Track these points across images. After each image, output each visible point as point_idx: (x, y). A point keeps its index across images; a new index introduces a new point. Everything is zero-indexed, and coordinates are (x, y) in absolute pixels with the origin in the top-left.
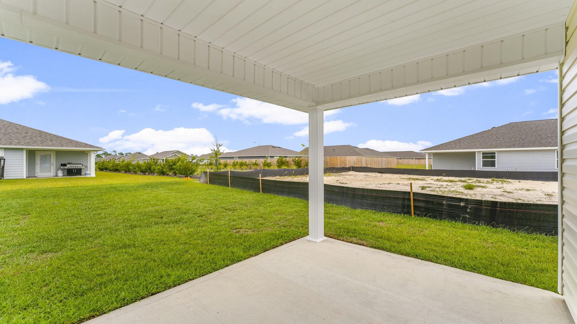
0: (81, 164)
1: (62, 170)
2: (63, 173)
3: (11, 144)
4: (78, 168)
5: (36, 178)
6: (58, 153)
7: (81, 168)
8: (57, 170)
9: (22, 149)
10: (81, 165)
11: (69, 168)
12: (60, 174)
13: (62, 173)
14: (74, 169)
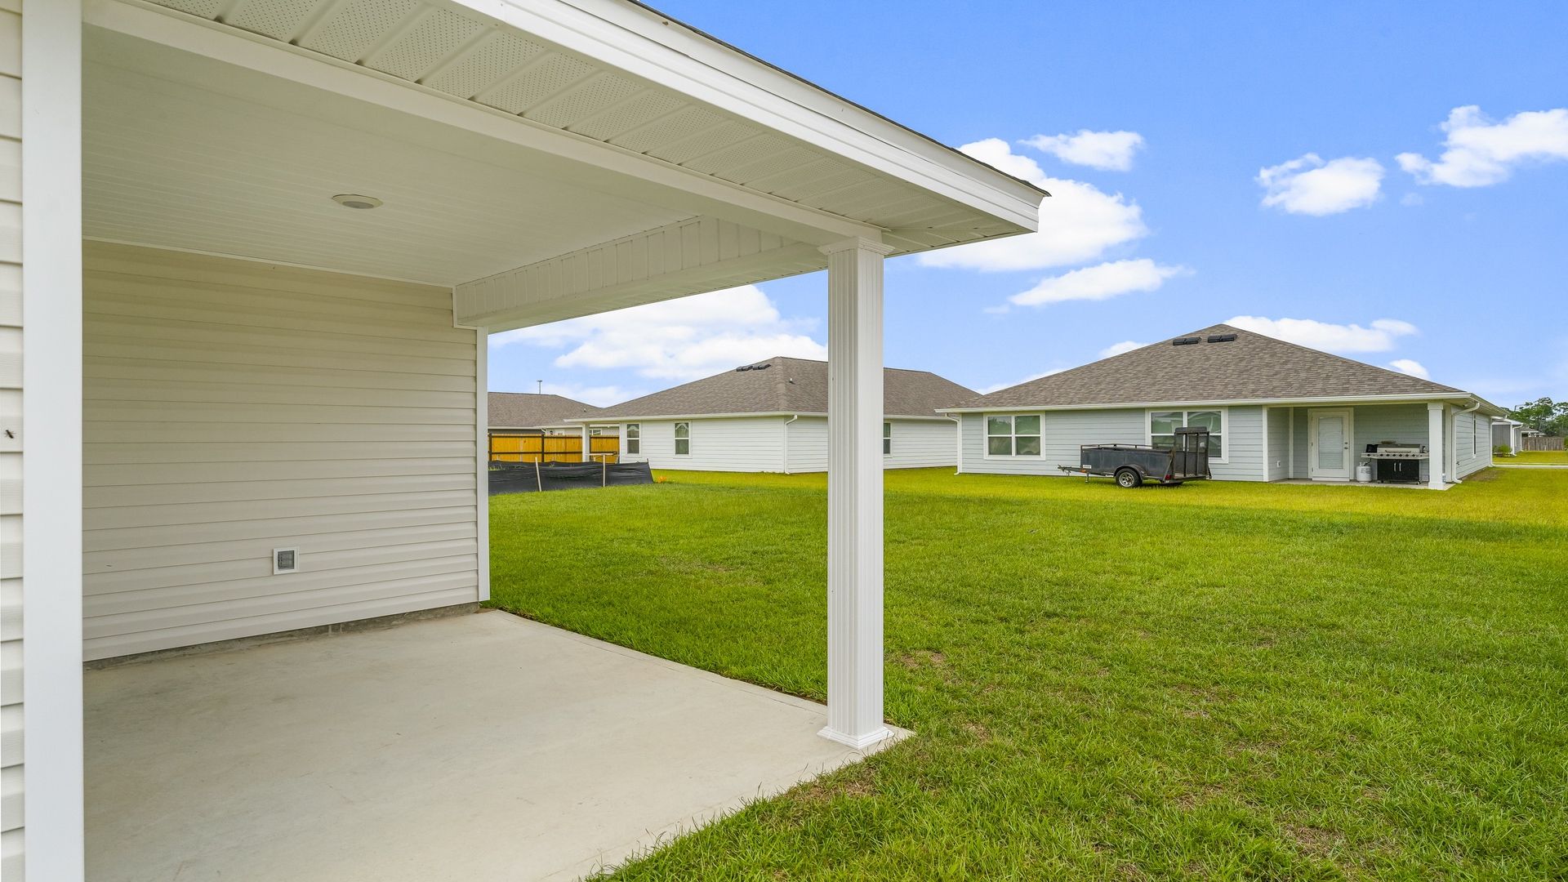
0: (1417, 446)
1: (1368, 463)
2: (1371, 472)
3: (1238, 395)
4: (1409, 458)
5: (1311, 483)
6: (1363, 413)
7: (1418, 460)
8: (1357, 464)
9: (1259, 407)
10: (1416, 451)
11: (1382, 458)
12: (1363, 475)
13: (1367, 472)
14: (1398, 461)
